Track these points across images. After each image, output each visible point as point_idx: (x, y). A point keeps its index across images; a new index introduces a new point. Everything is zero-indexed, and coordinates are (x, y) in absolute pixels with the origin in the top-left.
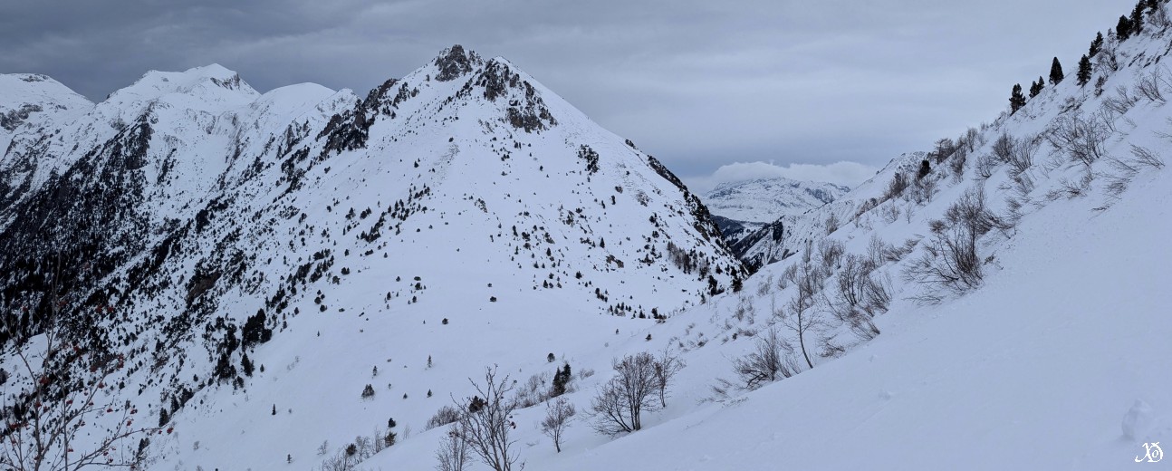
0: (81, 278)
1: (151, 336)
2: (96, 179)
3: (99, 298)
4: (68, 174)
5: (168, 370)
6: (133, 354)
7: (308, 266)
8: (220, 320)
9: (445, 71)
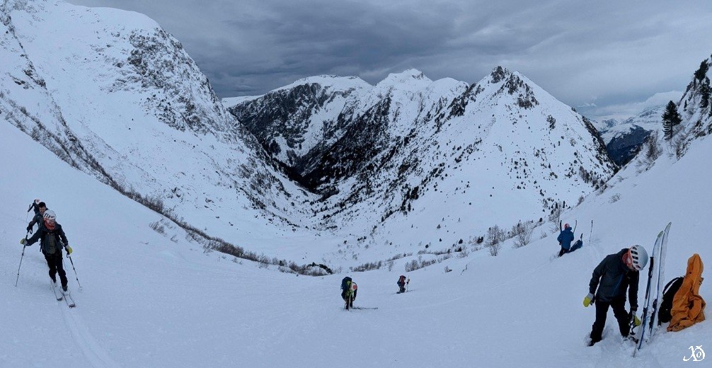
0: (366, 157)
1: (386, 186)
2: (372, 119)
3: (370, 167)
4: (363, 117)
5: (388, 200)
6: (379, 191)
7: (437, 169)
8: (407, 185)
9: (495, 79)
